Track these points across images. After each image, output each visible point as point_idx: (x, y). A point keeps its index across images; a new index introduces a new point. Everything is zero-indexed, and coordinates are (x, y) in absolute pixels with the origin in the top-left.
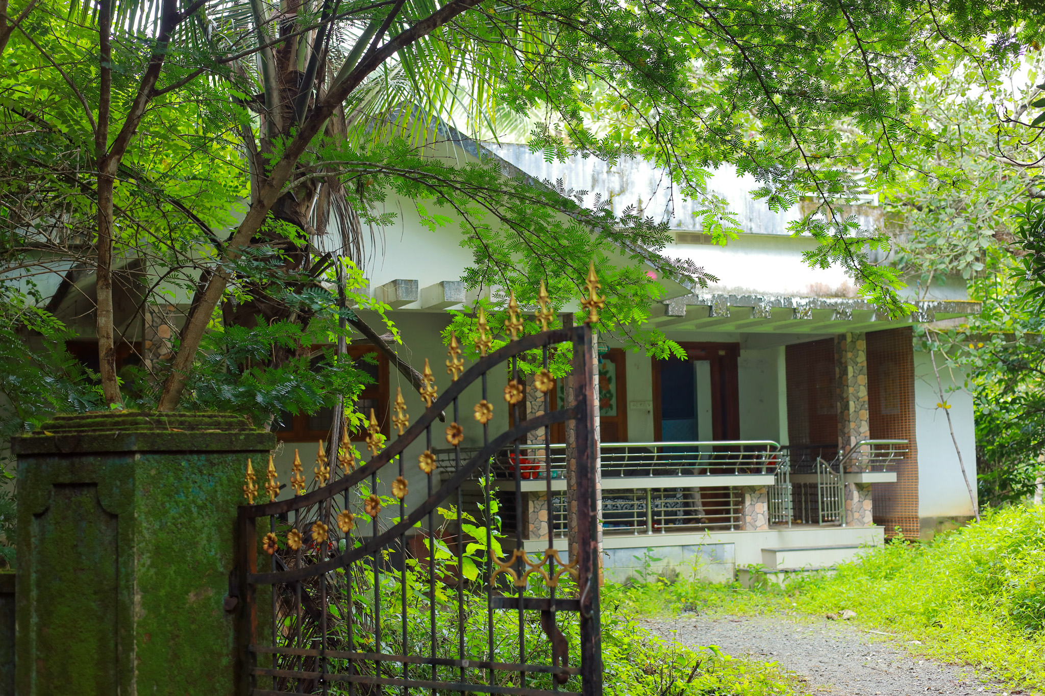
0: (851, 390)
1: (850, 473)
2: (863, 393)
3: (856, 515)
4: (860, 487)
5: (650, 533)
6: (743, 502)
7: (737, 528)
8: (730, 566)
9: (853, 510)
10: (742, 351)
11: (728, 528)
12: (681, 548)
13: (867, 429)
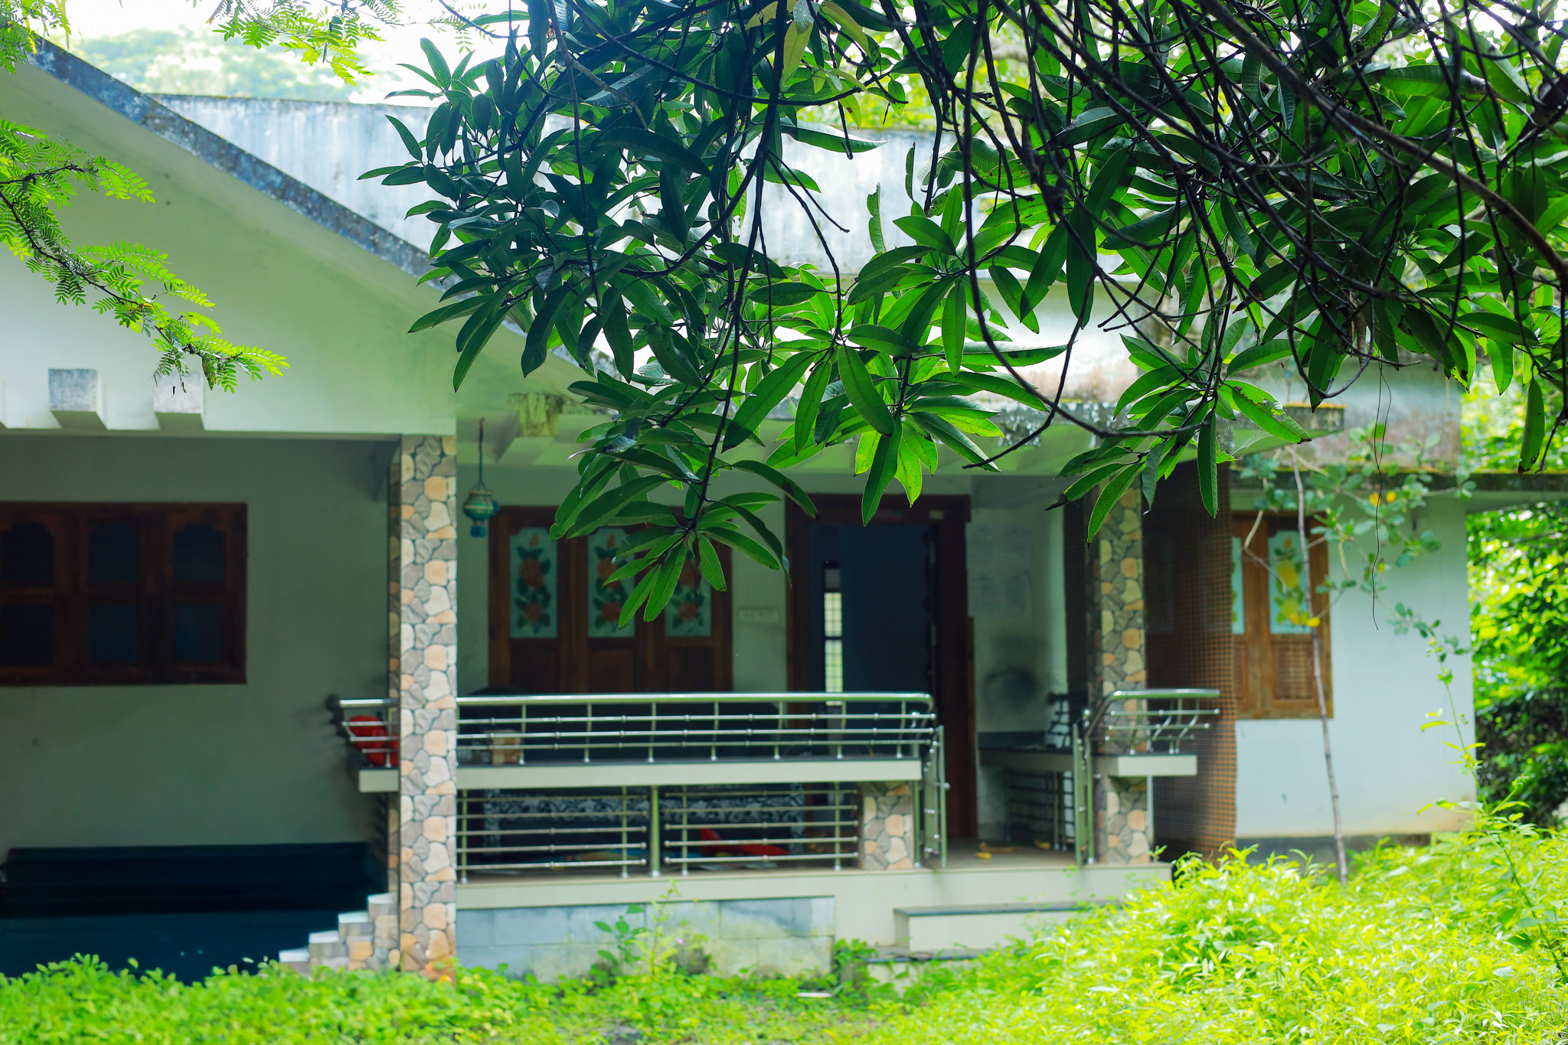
0: (1106, 588)
1: (1102, 755)
2: (1134, 594)
3: (1112, 841)
4: (1123, 784)
5: (655, 873)
6: (858, 815)
7: (848, 864)
8: (823, 943)
9: (1109, 830)
10: (973, 512)
11: (829, 864)
12: (716, 905)
13: (1141, 666)
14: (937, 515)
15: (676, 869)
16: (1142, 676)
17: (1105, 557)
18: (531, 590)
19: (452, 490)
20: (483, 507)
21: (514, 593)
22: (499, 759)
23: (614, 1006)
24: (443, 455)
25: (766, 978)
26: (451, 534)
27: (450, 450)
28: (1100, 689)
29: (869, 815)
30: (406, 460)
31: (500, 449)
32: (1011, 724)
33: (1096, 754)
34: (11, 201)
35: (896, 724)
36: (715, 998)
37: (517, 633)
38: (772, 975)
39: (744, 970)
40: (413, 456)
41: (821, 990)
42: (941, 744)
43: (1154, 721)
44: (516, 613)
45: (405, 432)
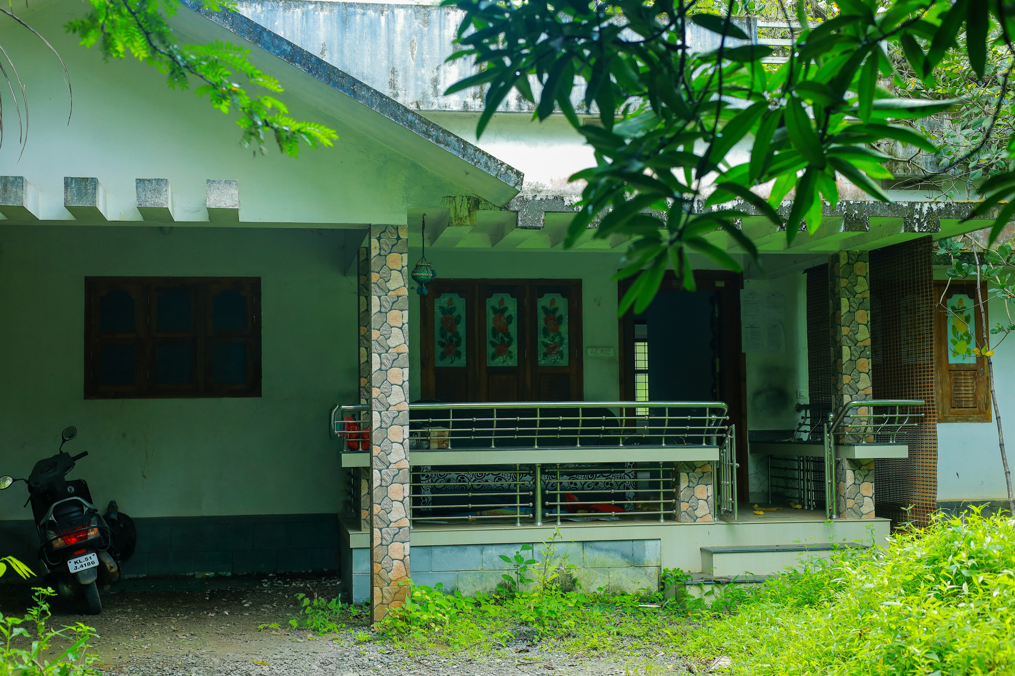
0: (845, 330)
1: (843, 444)
2: (864, 335)
3: (850, 503)
4: (856, 464)
5: (539, 523)
6: (677, 484)
7: (668, 518)
8: (653, 571)
9: (847, 495)
10: (745, 281)
11: (656, 518)
12: (580, 546)
13: (869, 384)
14: (720, 284)
15: (553, 520)
16: (870, 391)
17: (844, 309)
18: (449, 334)
19: (405, 263)
20: (425, 274)
21: (438, 337)
22: (434, 445)
23: (515, 612)
24: (399, 238)
25: (614, 595)
26: (405, 292)
27: (404, 235)
28: (842, 400)
29: (683, 485)
30: (374, 242)
31: (435, 237)
32: (771, 425)
33: (837, 444)
34: (133, 10)
35: (702, 423)
36: (583, 608)
37: (439, 364)
38: (618, 592)
39: (600, 589)
40: (379, 239)
41: (652, 602)
42: (734, 436)
43: (877, 421)
44: (439, 350)
45: (374, 222)
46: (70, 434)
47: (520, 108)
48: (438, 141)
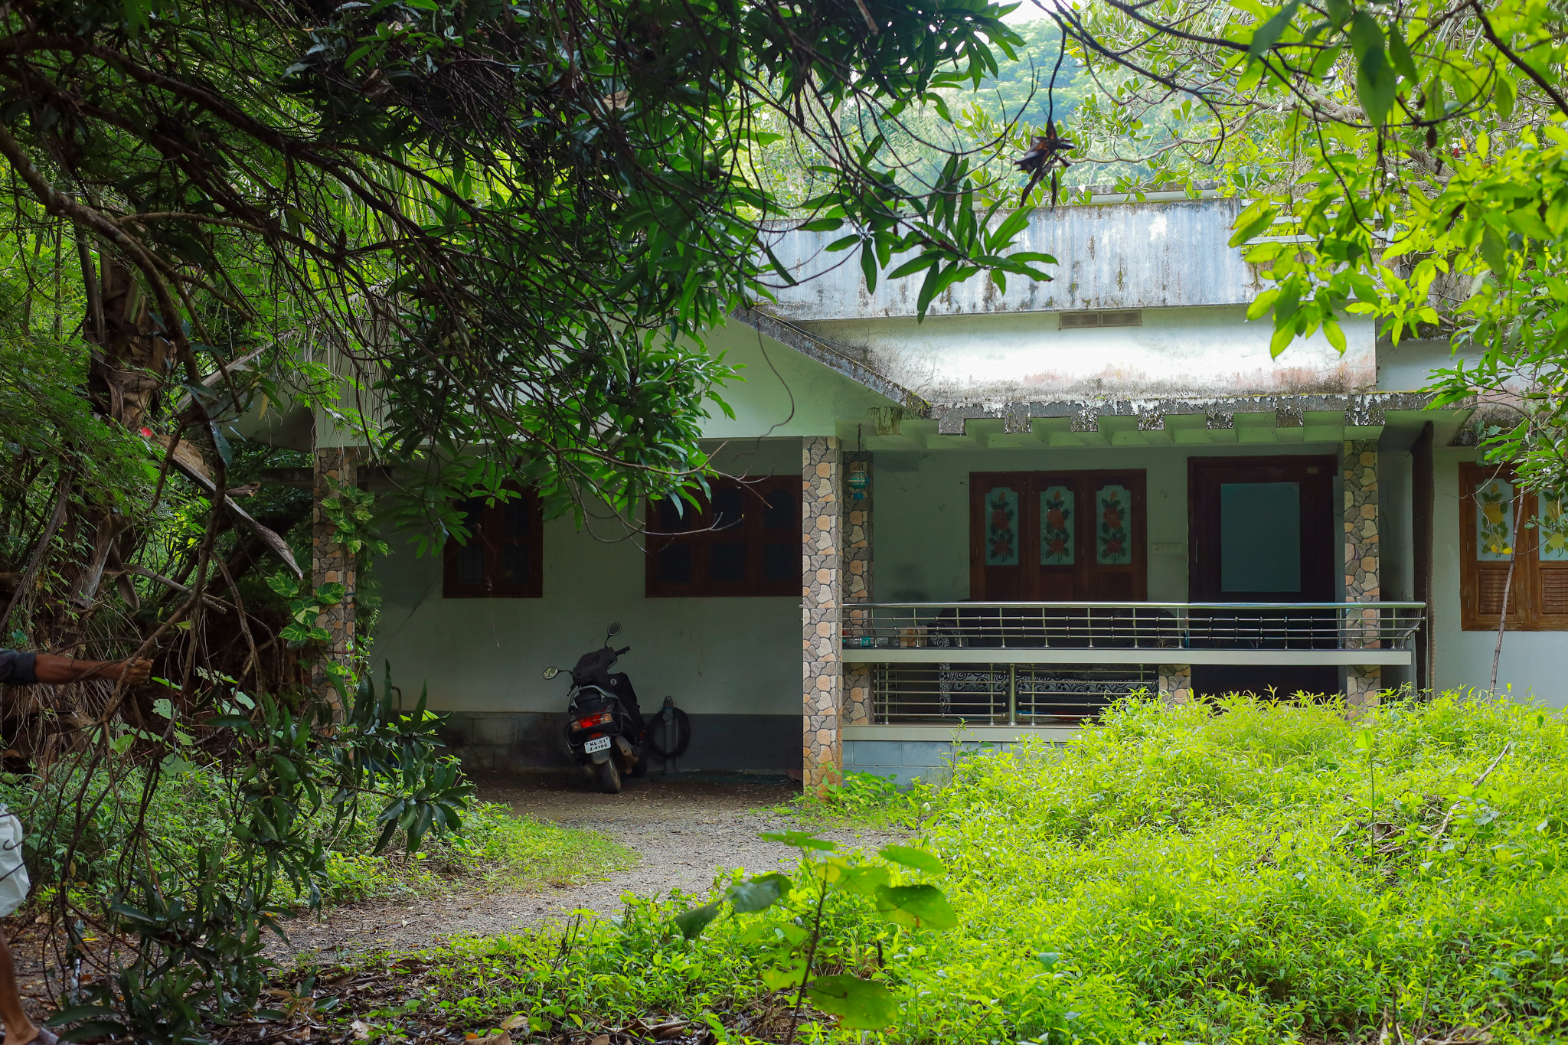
0: (1348, 527)
2: (1371, 531)
5: (1013, 724)
6: (1156, 687)
13: (1376, 584)
14: (1312, 470)
15: (1027, 721)
16: (1377, 592)
17: (1348, 504)
18: (1000, 531)
19: (834, 470)
20: (857, 481)
21: (988, 533)
22: (902, 643)
24: (828, 449)
26: (833, 497)
27: (833, 445)
29: (1163, 688)
30: (805, 453)
37: (990, 562)
40: (810, 450)
43: (1383, 624)
44: (989, 548)
45: (805, 435)
46: (615, 629)
47: (987, 309)
48: (831, 364)
